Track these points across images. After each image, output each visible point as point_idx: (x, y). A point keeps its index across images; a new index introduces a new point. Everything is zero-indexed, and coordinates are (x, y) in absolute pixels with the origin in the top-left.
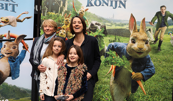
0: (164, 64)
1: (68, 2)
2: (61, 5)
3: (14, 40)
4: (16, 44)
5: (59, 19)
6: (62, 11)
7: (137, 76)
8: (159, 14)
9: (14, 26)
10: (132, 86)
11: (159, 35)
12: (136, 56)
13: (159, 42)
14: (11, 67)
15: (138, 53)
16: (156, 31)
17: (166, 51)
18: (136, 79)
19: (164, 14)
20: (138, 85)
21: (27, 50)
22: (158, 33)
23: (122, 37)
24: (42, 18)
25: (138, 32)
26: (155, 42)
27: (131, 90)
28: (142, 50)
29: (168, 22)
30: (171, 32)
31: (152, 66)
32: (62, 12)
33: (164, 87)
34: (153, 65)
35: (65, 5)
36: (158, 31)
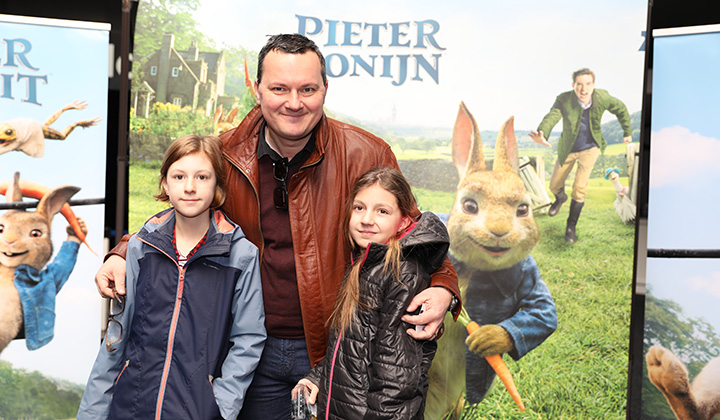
0: (592, 291)
1: (228, 65)
2: (203, 77)
3: (35, 206)
4: (41, 221)
5: (195, 127)
6: (205, 97)
7: (488, 339)
8: (569, 101)
9: (35, 156)
10: (467, 375)
11: (569, 182)
12: (483, 261)
13: (568, 209)
14: (24, 304)
15: (490, 249)
16: (556, 168)
17: (599, 243)
18: (484, 350)
19: (586, 104)
20: (490, 373)
21: (82, 241)
22: (566, 175)
23: (428, 192)
24: (134, 124)
25: (489, 173)
26: (555, 206)
27: (465, 390)
28: (505, 237)
29: (603, 130)
30: (616, 167)
31: (544, 301)
32: (206, 102)
33: (594, 383)
34: (549, 294)
35: (216, 76)
36: (566, 167)
